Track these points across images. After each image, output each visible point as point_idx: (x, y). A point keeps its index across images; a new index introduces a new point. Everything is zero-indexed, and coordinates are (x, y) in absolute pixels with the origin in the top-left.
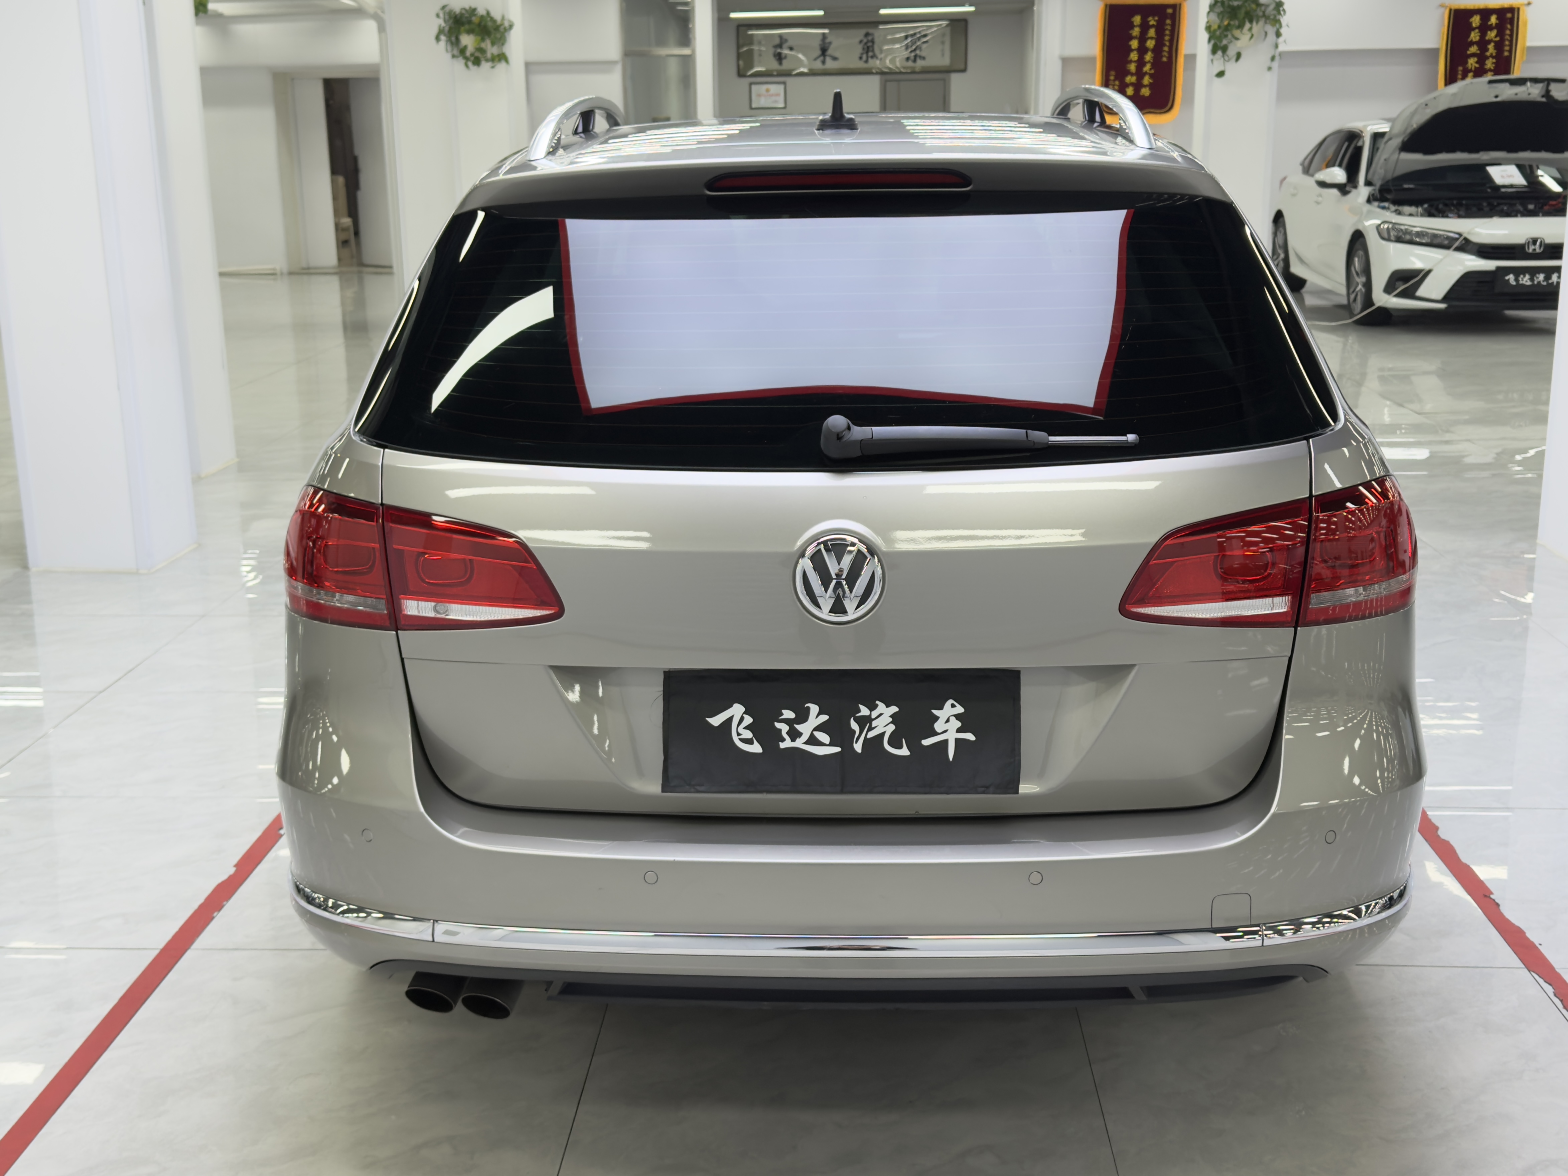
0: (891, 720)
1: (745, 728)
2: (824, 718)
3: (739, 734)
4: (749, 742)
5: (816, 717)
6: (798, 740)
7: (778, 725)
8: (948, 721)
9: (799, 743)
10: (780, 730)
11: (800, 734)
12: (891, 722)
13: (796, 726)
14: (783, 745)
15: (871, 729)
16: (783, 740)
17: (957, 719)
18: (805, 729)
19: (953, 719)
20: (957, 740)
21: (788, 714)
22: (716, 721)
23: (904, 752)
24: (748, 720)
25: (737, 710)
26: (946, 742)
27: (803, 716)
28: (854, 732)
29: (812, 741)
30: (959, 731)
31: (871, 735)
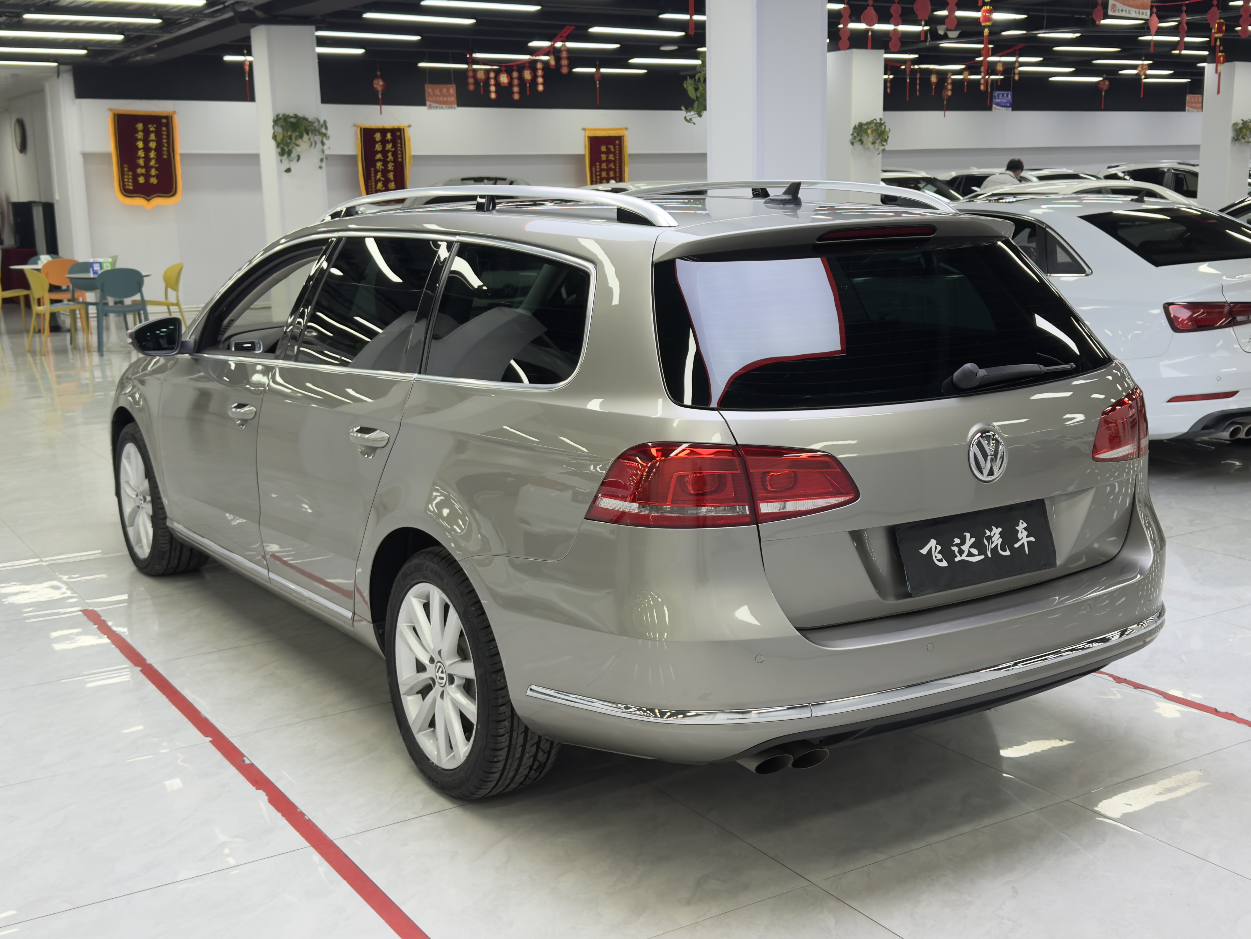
0: (999, 536)
1: (938, 553)
2: (973, 540)
3: (936, 557)
4: (940, 560)
5: (970, 541)
6: (963, 555)
7: (954, 548)
8: (1022, 532)
9: (964, 557)
10: (954, 551)
11: (963, 552)
12: (1000, 537)
13: (962, 547)
14: (957, 560)
15: (992, 543)
16: (956, 556)
17: (1025, 530)
18: (965, 548)
19: (1023, 530)
20: (1028, 542)
21: (957, 541)
22: (924, 551)
23: (1008, 553)
24: (939, 548)
25: (933, 543)
26: (1023, 544)
27: (963, 542)
28: (986, 545)
29: (970, 554)
30: (1027, 537)
31: (993, 546)
